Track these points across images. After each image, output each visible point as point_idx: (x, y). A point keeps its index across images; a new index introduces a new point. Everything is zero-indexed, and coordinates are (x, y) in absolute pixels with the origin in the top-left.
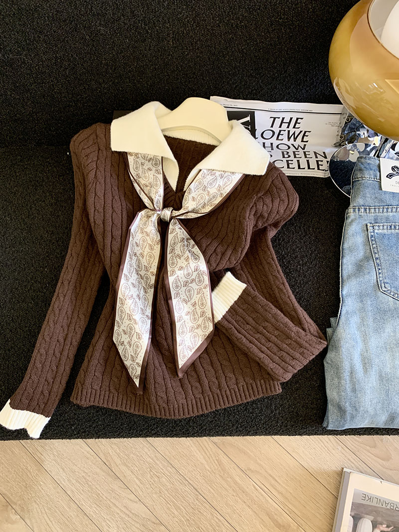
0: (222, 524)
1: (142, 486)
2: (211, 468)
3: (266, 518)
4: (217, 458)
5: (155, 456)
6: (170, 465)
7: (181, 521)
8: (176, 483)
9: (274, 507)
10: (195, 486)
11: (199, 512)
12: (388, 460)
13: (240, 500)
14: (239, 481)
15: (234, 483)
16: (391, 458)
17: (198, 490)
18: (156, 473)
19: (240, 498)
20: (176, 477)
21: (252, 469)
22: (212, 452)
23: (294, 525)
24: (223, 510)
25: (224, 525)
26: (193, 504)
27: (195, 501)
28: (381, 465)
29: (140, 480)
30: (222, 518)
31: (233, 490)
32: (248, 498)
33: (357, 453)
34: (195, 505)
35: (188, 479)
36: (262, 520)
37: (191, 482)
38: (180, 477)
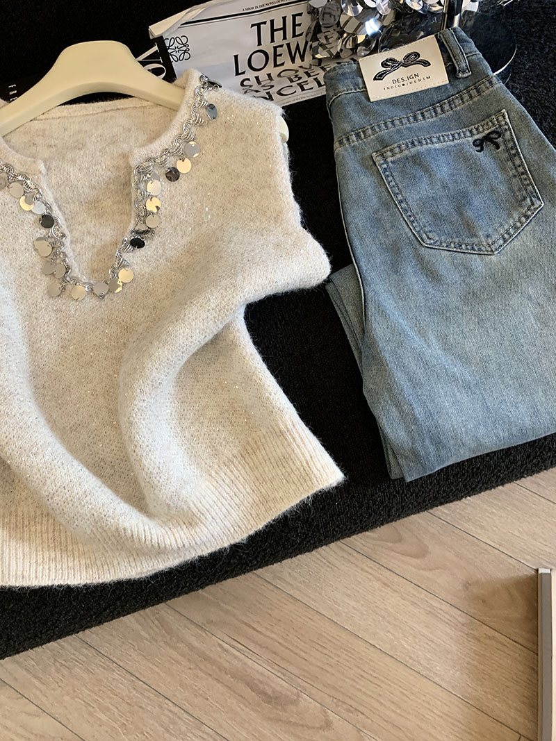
0: (179, 718)
1: (43, 688)
2: (149, 635)
3: (247, 692)
7: (113, 728)
8: (98, 671)
9: (258, 671)
10: (129, 668)
11: (141, 707)
12: (424, 556)
13: (201, 674)
14: (196, 644)
15: (189, 648)
16: (427, 551)
17: (134, 674)
18: (63, 662)
19: (201, 670)
20: (96, 661)
21: (214, 621)
23: (292, 693)
24: (177, 695)
25: (182, 720)
26: (129, 697)
27: (130, 692)
28: (415, 567)
29: (40, 680)
30: (176, 709)
31: (189, 660)
32: (214, 667)
33: (374, 556)
34: (132, 699)
35: (114, 659)
36: (242, 696)
37: (121, 664)
38: (103, 661)
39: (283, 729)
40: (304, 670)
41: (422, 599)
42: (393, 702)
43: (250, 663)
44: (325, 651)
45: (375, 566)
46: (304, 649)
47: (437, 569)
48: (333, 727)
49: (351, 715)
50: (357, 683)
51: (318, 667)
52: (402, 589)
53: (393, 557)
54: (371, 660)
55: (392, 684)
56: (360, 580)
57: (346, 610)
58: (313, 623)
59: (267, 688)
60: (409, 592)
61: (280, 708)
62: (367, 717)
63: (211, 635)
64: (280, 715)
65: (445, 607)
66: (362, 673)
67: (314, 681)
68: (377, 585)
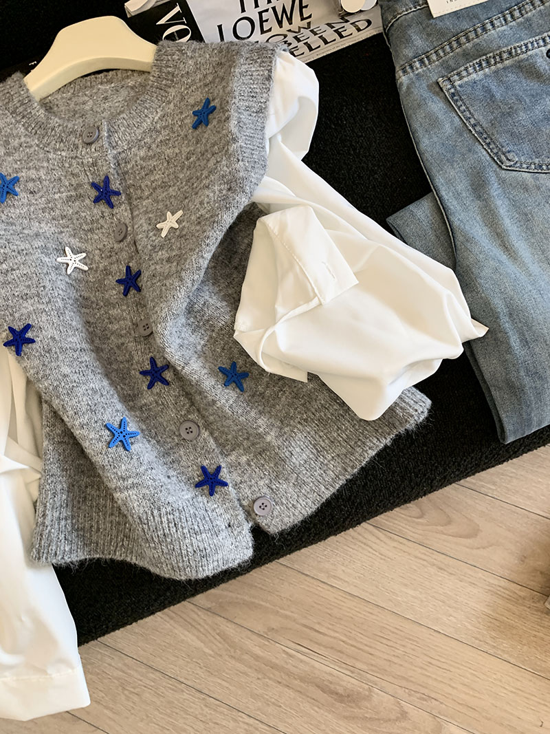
2: (213, 651)
3: (319, 694)
4: (218, 631)
5: (125, 664)
6: (150, 670)
8: (167, 693)
9: (325, 672)
10: (198, 687)
11: (218, 724)
12: (476, 535)
13: (270, 682)
14: (261, 654)
15: (254, 659)
16: (479, 530)
17: (203, 691)
18: (132, 690)
19: (270, 679)
20: (164, 684)
21: (275, 628)
22: (207, 624)
23: (364, 689)
24: (250, 706)
25: (258, 730)
26: (202, 714)
27: (203, 710)
28: (467, 547)
29: (111, 710)
30: (251, 721)
31: (256, 670)
32: (282, 673)
33: (425, 542)
34: (206, 716)
35: (182, 680)
36: (314, 699)
37: (189, 683)
38: (170, 682)
39: (359, 725)
40: (372, 665)
41: (480, 578)
42: (465, 685)
43: (317, 665)
44: (389, 643)
45: (427, 551)
46: (368, 644)
47: (491, 546)
48: (410, 717)
49: (425, 702)
50: (426, 670)
51: (385, 659)
52: (457, 572)
53: (444, 541)
54: (436, 646)
55: (461, 667)
56: (415, 568)
57: (406, 600)
58: (374, 617)
59: (338, 687)
60: (465, 573)
61: (353, 705)
62: (442, 703)
63: (273, 643)
64: (354, 712)
65: (503, 583)
66: (430, 660)
67: (383, 675)
68: (433, 570)
